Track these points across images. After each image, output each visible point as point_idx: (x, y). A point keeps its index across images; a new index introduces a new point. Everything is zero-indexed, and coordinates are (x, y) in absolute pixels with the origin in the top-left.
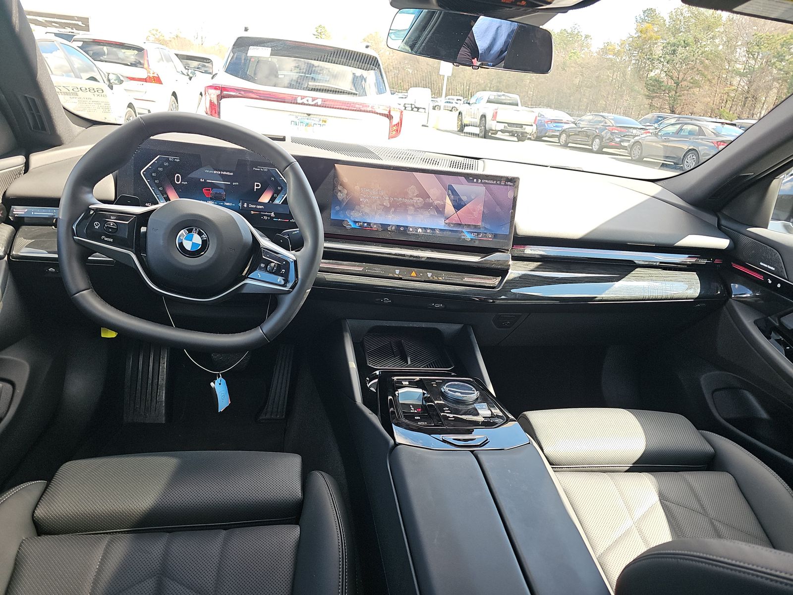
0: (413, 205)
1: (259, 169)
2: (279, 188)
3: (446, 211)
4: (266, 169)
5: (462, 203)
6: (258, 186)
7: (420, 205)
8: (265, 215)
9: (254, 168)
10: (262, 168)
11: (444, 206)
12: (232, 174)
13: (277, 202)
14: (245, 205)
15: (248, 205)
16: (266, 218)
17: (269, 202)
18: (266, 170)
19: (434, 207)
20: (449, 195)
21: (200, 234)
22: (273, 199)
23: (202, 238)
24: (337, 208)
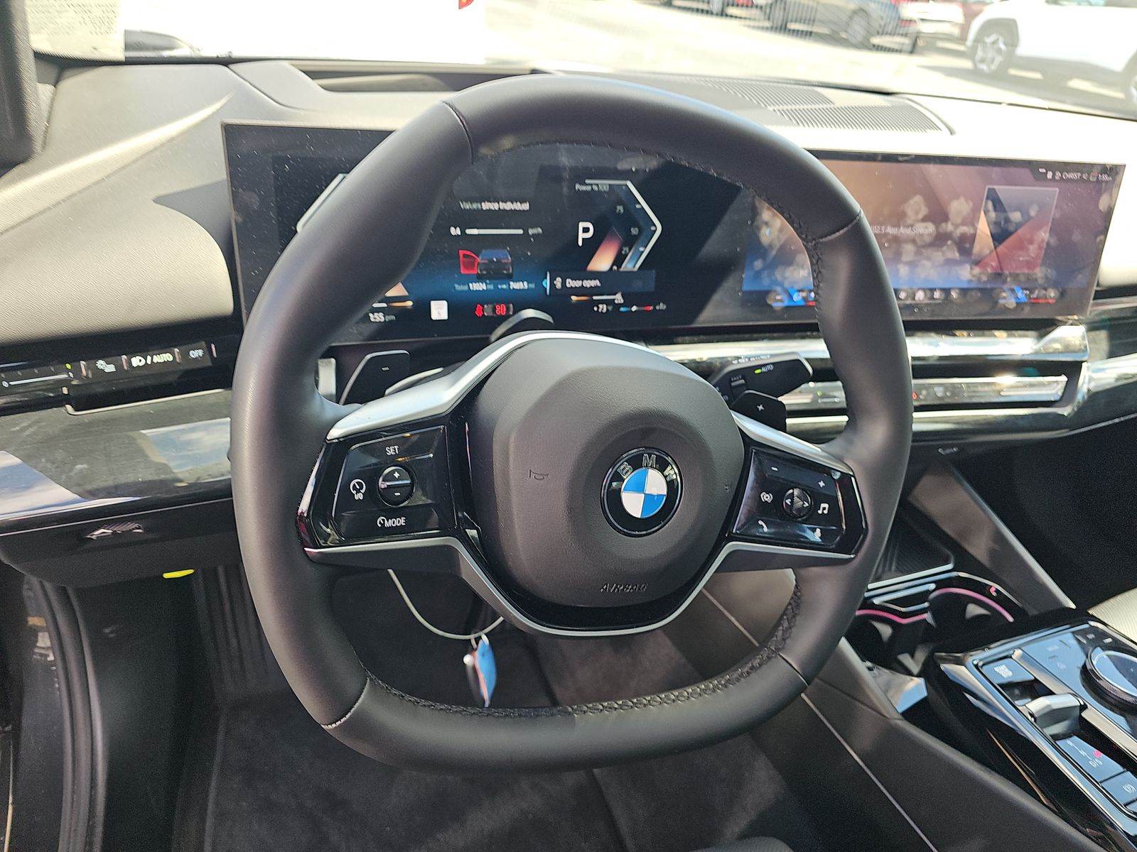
0: (913, 241)
1: (589, 188)
2: (634, 231)
3: (976, 248)
4: (603, 184)
5: (1011, 228)
6: (586, 230)
7: (928, 240)
8: (602, 302)
9: (577, 186)
10: (597, 185)
11: (972, 238)
12: (526, 206)
13: (628, 266)
14: (558, 282)
15: (564, 283)
16: (603, 308)
17: (611, 268)
18: (606, 188)
19: (955, 242)
20: (986, 213)
21: (661, 466)
22: (619, 260)
23: (665, 477)
24: (758, 264)
